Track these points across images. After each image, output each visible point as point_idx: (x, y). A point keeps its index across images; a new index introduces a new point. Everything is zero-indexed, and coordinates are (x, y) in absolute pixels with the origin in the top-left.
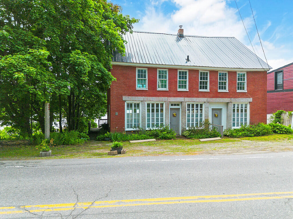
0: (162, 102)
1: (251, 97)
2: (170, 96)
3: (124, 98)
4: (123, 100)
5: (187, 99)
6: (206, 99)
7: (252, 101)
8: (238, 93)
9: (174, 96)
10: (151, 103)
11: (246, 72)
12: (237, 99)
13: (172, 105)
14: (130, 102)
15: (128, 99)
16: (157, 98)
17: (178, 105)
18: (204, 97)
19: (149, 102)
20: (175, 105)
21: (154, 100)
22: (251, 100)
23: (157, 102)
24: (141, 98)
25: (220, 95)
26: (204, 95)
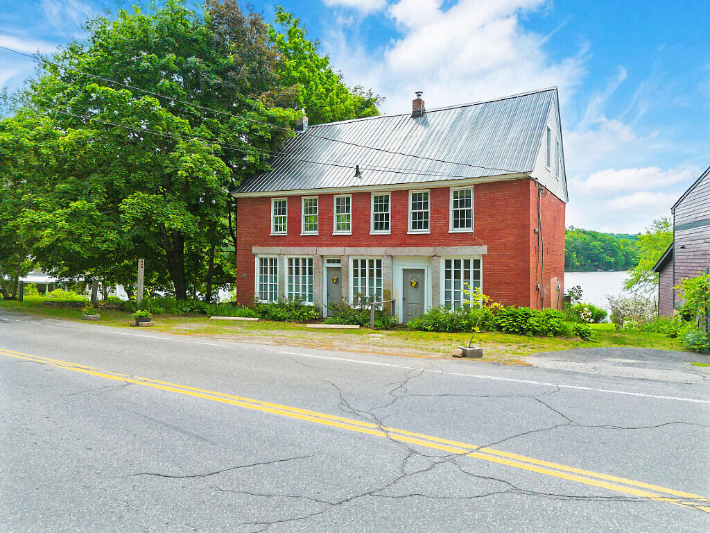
0: (310, 257)
1: (485, 244)
2: (321, 245)
3: (255, 250)
4: (253, 253)
5: (349, 250)
6: (384, 249)
7: (486, 253)
8: (453, 235)
9: (328, 246)
10: (294, 257)
11: (473, 186)
12: (449, 249)
13: (329, 261)
14: (264, 256)
15: (260, 252)
16: (301, 248)
17: (339, 261)
18: (380, 245)
19: (290, 257)
20: (334, 261)
21: (298, 252)
22: (484, 250)
23: (304, 257)
24: (277, 250)
25: (413, 241)
26: (379, 241)
